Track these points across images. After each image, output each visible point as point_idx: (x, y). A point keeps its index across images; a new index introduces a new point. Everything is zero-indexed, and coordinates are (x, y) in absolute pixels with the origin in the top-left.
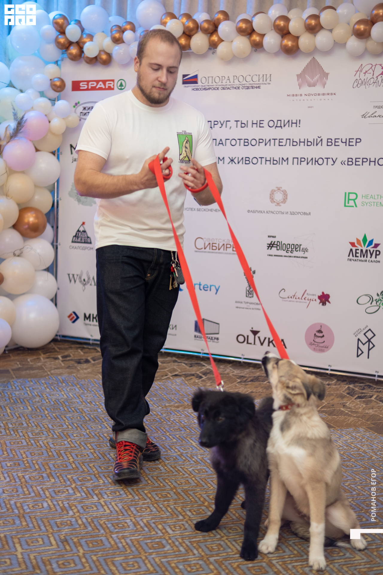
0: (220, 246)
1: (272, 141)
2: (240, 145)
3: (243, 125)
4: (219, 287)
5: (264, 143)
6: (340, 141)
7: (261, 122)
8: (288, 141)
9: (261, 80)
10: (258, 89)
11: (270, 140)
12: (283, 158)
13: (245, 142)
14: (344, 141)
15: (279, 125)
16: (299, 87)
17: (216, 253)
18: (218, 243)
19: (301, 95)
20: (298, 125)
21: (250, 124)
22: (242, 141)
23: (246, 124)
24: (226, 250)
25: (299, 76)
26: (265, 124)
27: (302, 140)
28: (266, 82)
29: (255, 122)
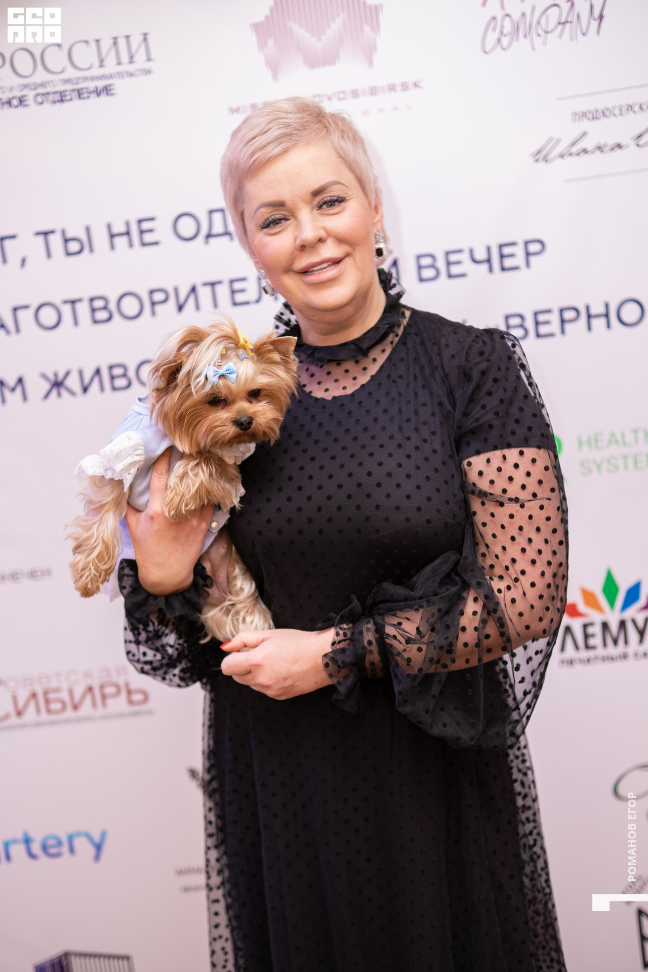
0: (77, 696)
1: (204, 294)
2: (76, 322)
3: (74, 247)
4: (104, 835)
5: (172, 303)
6: (465, 257)
7: (146, 225)
9: (111, 61)
10: (104, 98)
11: (193, 290)
13: (93, 310)
14: (481, 255)
15: (218, 228)
16: (269, 74)
17: (68, 721)
18: (65, 686)
21: (100, 238)
22: (83, 309)
23: (83, 236)
24: (104, 704)
25: (261, 30)
26: (162, 230)
28: (131, 68)
29: (119, 228)
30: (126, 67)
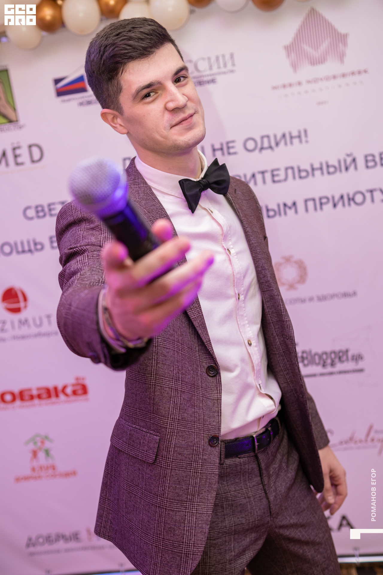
1: (259, 177)
8: (290, 172)
10: (211, 85)
11: (253, 176)
12: (285, 205)
15: (266, 144)
19: (300, 83)
20: (303, 138)
21: (208, 152)
25: (289, 49)
26: (238, 147)
27: (316, 165)
28: (225, 70)
29: (217, 146)
30: (223, 70)
